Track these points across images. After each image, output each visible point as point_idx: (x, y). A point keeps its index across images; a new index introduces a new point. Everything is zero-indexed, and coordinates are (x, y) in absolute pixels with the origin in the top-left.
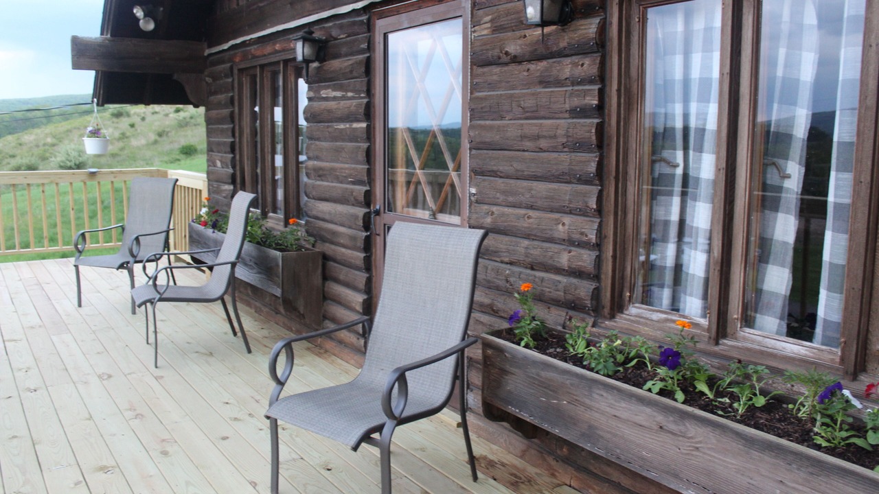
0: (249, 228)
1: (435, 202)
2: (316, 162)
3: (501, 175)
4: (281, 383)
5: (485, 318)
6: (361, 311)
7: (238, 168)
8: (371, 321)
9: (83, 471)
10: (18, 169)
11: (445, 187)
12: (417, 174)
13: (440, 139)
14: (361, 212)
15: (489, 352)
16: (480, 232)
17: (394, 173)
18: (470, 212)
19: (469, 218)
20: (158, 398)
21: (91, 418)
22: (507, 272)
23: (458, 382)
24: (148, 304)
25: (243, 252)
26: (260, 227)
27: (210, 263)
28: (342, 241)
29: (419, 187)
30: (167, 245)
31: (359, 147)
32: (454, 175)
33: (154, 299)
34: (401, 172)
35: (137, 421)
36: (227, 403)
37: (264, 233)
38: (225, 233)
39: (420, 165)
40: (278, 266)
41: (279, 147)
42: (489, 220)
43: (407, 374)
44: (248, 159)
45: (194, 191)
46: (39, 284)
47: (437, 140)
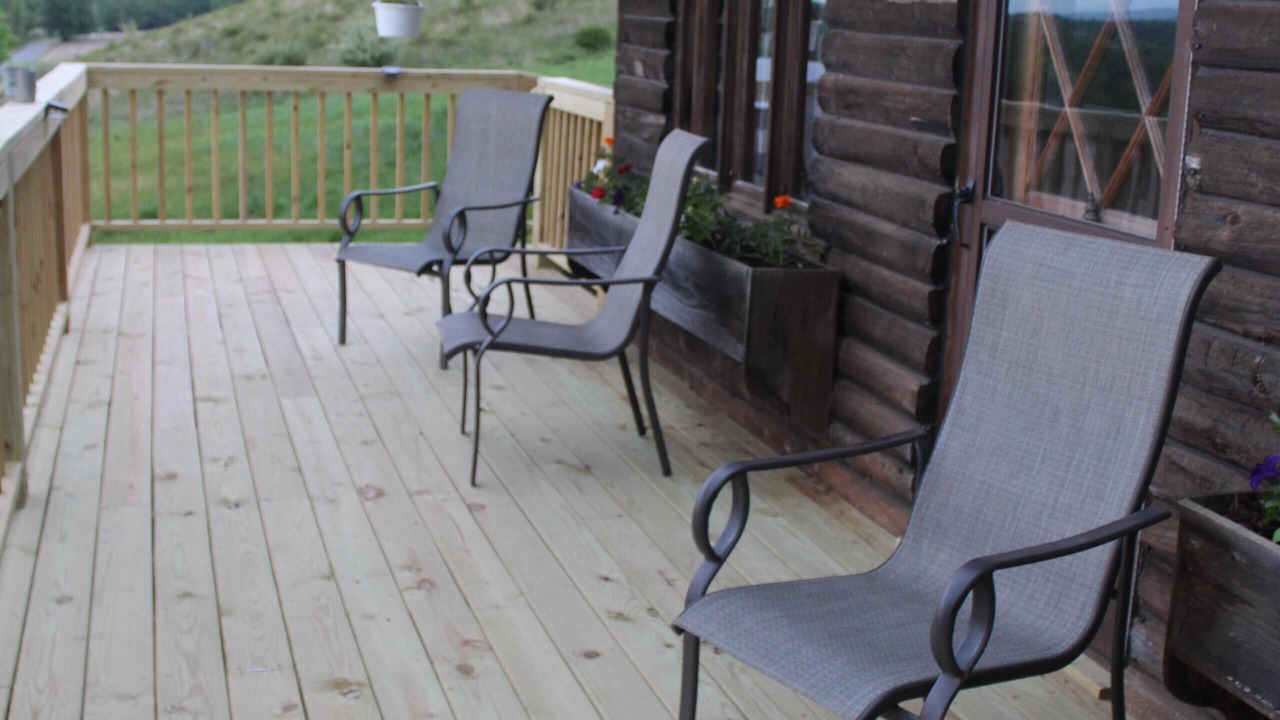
0: (689, 209)
1: (1102, 182)
2: (841, 76)
3: (1264, 129)
4: (716, 559)
5: (1191, 460)
6: (913, 411)
7: (678, 79)
8: (929, 441)
9: (303, 684)
10: (270, 61)
11: (1128, 149)
12: (1065, 117)
13: (1127, 43)
14: (931, 191)
15: (1196, 543)
16: (1200, 263)
17: (1014, 112)
18: (1181, 212)
19: (1179, 226)
20: (468, 551)
21: (332, 576)
22: (1258, 360)
23: (1113, 604)
24: (470, 353)
25: (672, 257)
26: (714, 209)
27: (606, 278)
28: (885, 254)
29: (1068, 146)
30: (521, 232)
31: (939, 48)
32: (1150, 123)
33: (480, 343)
34: (1028, 107)
35: (420, 595)
36: (607, 579)
37: (720, 223)
38: (638, 214)
39: (1075, 94)
40: (742, 296)
41: (767, 40)
42: (1224, 234)
43: (999, 576)
44: (700, 62)
45: (587, 124)
46: (273, 291)
47: (1119, 42)
